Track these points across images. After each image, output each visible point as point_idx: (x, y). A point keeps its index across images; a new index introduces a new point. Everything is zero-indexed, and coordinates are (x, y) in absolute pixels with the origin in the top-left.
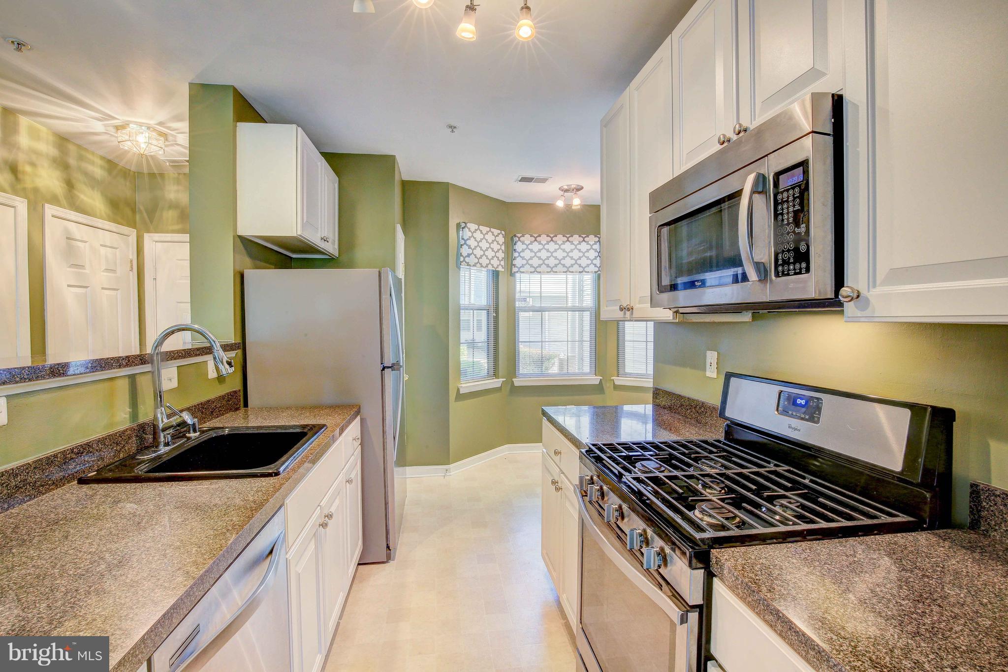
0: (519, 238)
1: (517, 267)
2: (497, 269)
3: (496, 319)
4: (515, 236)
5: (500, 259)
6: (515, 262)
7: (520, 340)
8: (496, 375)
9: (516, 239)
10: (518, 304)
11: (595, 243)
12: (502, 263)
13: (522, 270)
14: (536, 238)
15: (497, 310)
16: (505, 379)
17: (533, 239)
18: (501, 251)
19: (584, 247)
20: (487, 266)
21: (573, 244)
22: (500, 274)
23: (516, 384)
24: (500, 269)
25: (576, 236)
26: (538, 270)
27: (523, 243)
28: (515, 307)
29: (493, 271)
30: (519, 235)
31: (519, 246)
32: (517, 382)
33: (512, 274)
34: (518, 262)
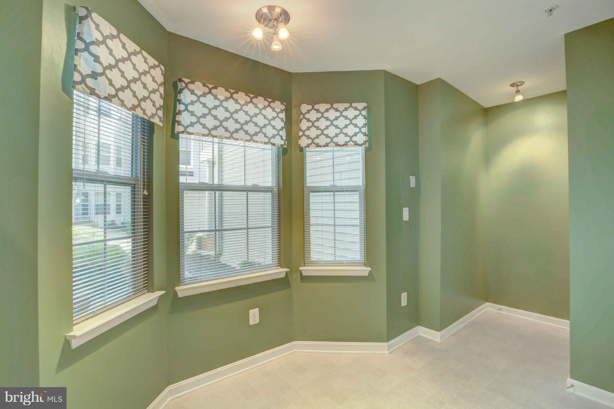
0: (187, 84)
1: (183, 126)
2: (152, 120)
3: (148, 201)
4: (180, 80)
5: (158, 106)
6: (178, 118)
7: (185, 230)
8: (149, 287)
9: (181, 85)
10: (182, 179)
11: (282, 111)
12: (160, 113)
13: (190, 130)
14: (210, 90)
15: (149, 185)
16: (164, 292)
17: (207, 90)
18: (158, 94)
19: (269, 113)
20: (134, 108)
21: (258, 108)
22: (156, 129)
23: (180, 295)
24: (156, 120)
25: (261, 99)
26: (214, 133)
27: (192, 92)
28: (178, 183)
29: (143, 120)
30: (187, 80)
31: (186, 97)
32: (182, 291)
33: (175, 136)
34: (185, 118)
